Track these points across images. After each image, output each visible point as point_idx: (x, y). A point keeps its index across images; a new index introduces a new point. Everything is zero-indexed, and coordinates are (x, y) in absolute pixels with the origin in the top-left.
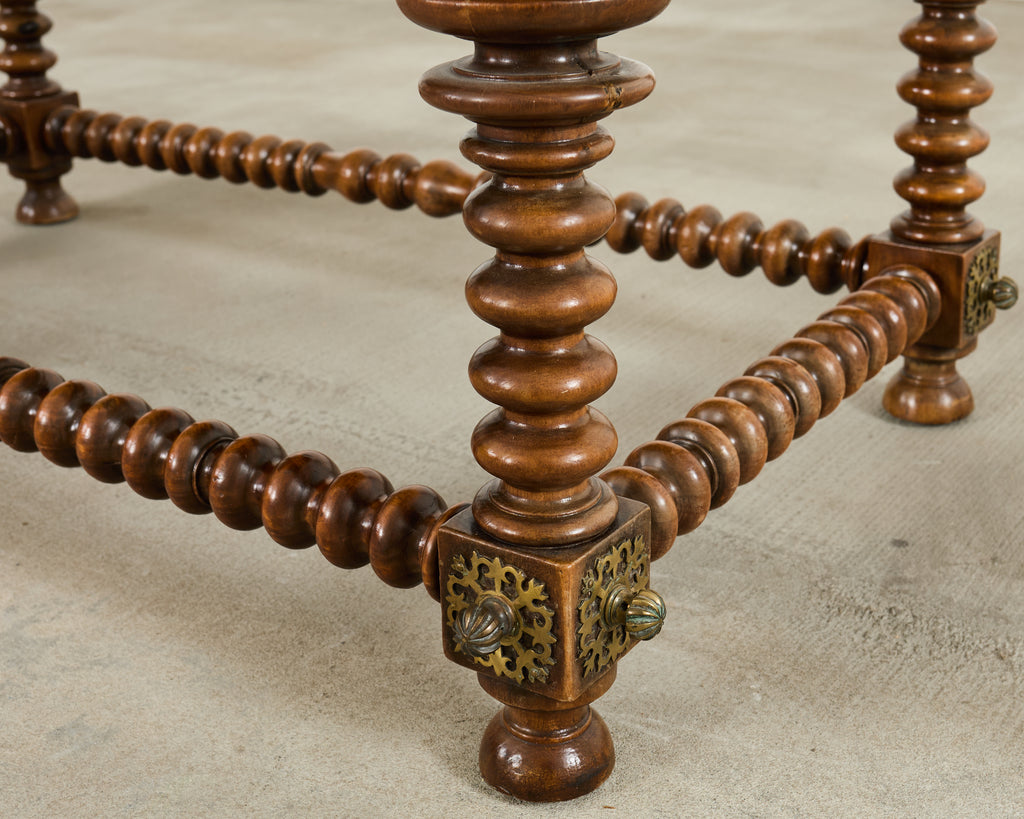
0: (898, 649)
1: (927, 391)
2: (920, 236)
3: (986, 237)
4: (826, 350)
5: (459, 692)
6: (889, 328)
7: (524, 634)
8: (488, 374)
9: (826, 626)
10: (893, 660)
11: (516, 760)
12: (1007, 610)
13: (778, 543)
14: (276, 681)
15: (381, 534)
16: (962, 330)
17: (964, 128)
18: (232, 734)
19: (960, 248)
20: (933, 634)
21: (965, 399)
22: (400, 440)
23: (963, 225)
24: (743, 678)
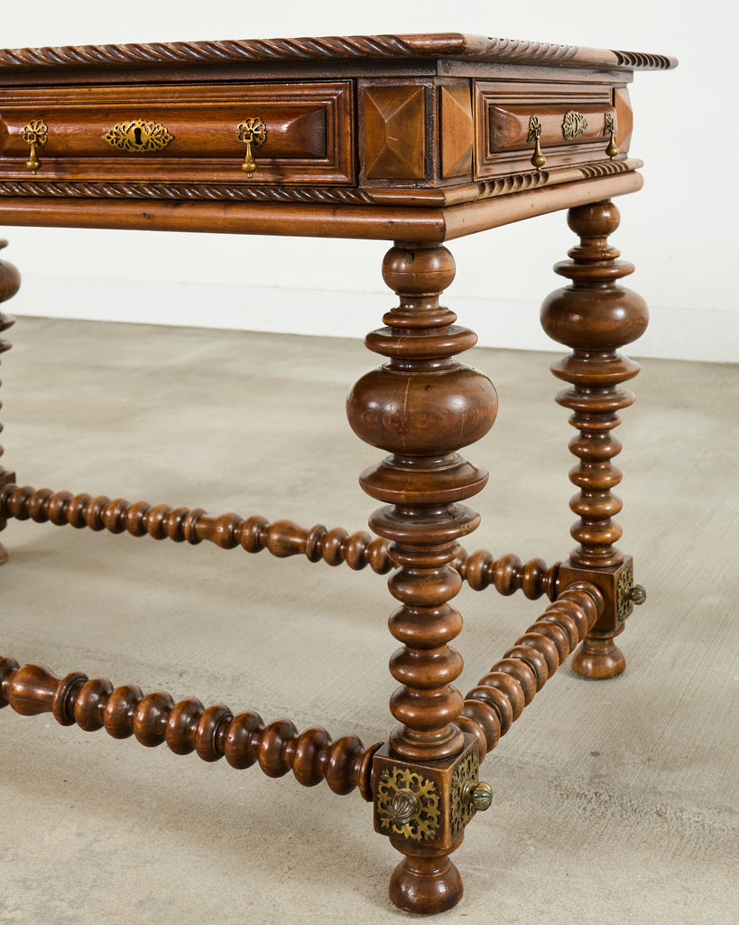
0: (603, 816)
1: (598, 657)
2: (588, 563)
3: (625, 562)
4: (547, 639)
5: (365, 860)
6: (578, 621)
7: (422, 811)
8: (400, 668)
9: (562, 806)
10: (602, 822)
11: (411, 893)
12: (660, 788)
13: (527, 759)
14: (257, 863)
15: (334, 763)
16: (617, 619)
17: (608, 499)
18: (243, 895)
19: (611, 570)
20: (622, 805)
21: (620, 661)
22: (284, 710)
23: (612, 555)
24: (522, 839)
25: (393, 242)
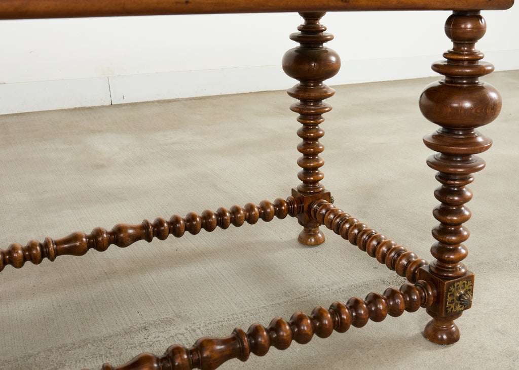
25: (452, 11)
